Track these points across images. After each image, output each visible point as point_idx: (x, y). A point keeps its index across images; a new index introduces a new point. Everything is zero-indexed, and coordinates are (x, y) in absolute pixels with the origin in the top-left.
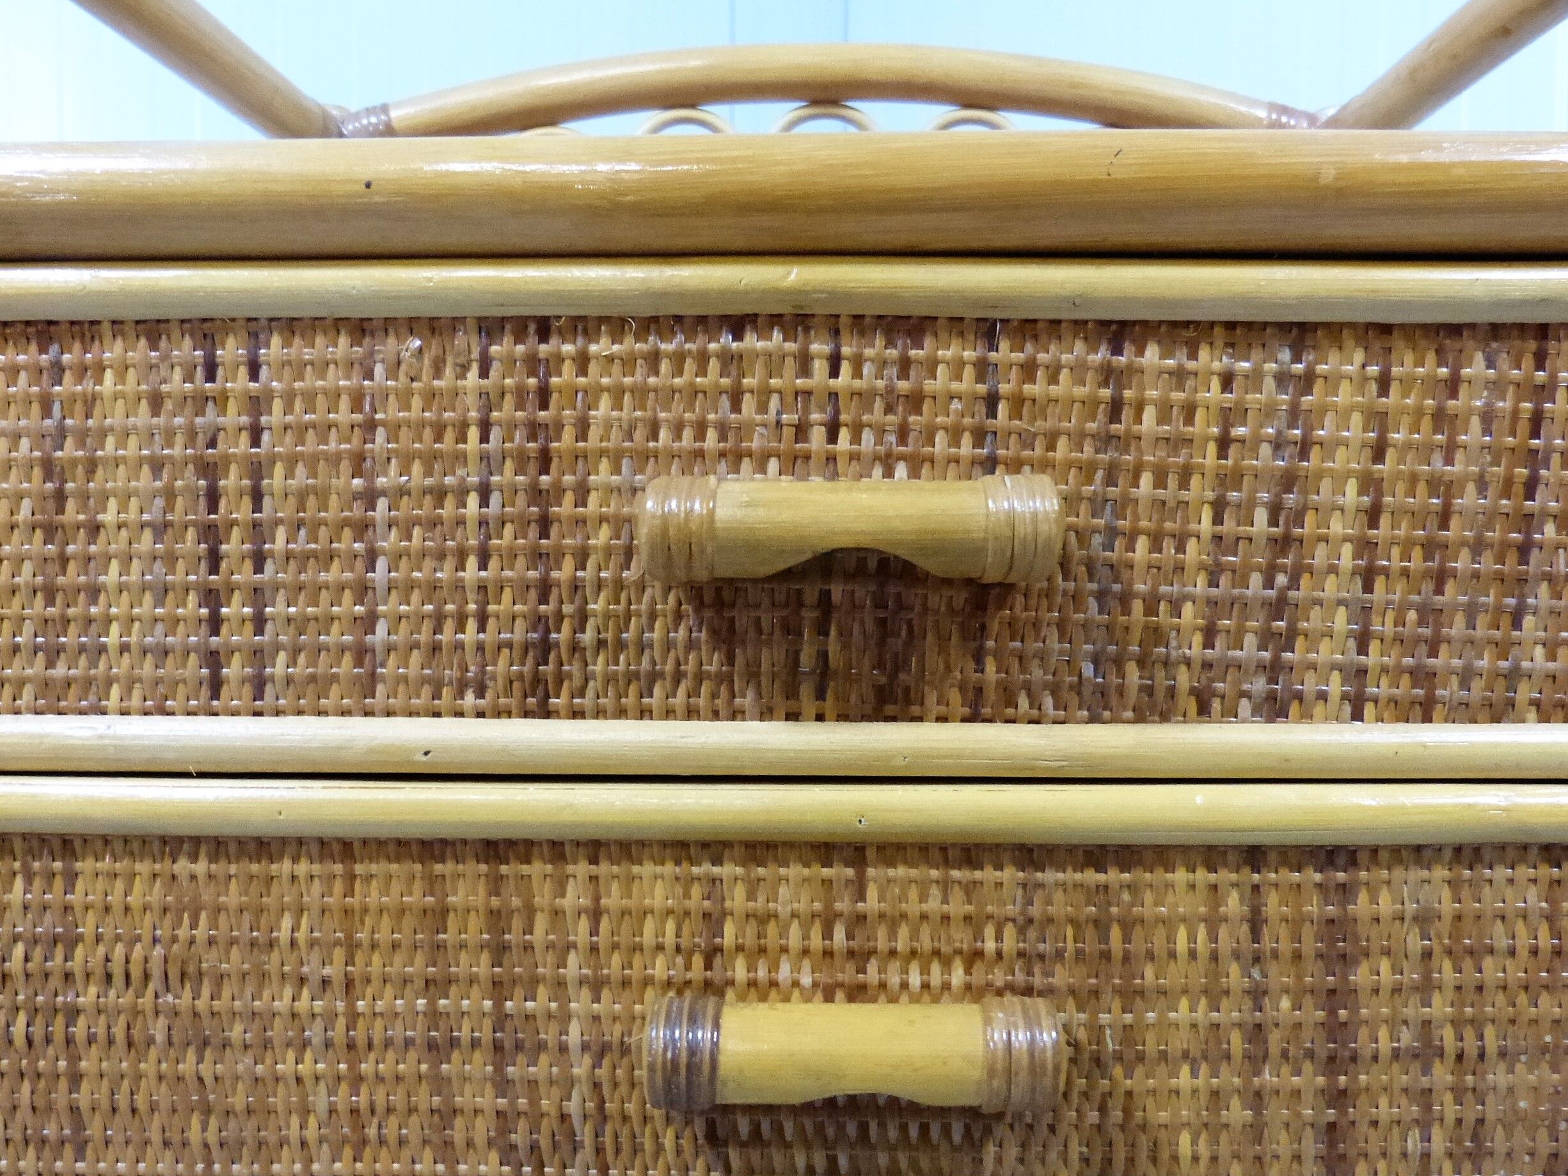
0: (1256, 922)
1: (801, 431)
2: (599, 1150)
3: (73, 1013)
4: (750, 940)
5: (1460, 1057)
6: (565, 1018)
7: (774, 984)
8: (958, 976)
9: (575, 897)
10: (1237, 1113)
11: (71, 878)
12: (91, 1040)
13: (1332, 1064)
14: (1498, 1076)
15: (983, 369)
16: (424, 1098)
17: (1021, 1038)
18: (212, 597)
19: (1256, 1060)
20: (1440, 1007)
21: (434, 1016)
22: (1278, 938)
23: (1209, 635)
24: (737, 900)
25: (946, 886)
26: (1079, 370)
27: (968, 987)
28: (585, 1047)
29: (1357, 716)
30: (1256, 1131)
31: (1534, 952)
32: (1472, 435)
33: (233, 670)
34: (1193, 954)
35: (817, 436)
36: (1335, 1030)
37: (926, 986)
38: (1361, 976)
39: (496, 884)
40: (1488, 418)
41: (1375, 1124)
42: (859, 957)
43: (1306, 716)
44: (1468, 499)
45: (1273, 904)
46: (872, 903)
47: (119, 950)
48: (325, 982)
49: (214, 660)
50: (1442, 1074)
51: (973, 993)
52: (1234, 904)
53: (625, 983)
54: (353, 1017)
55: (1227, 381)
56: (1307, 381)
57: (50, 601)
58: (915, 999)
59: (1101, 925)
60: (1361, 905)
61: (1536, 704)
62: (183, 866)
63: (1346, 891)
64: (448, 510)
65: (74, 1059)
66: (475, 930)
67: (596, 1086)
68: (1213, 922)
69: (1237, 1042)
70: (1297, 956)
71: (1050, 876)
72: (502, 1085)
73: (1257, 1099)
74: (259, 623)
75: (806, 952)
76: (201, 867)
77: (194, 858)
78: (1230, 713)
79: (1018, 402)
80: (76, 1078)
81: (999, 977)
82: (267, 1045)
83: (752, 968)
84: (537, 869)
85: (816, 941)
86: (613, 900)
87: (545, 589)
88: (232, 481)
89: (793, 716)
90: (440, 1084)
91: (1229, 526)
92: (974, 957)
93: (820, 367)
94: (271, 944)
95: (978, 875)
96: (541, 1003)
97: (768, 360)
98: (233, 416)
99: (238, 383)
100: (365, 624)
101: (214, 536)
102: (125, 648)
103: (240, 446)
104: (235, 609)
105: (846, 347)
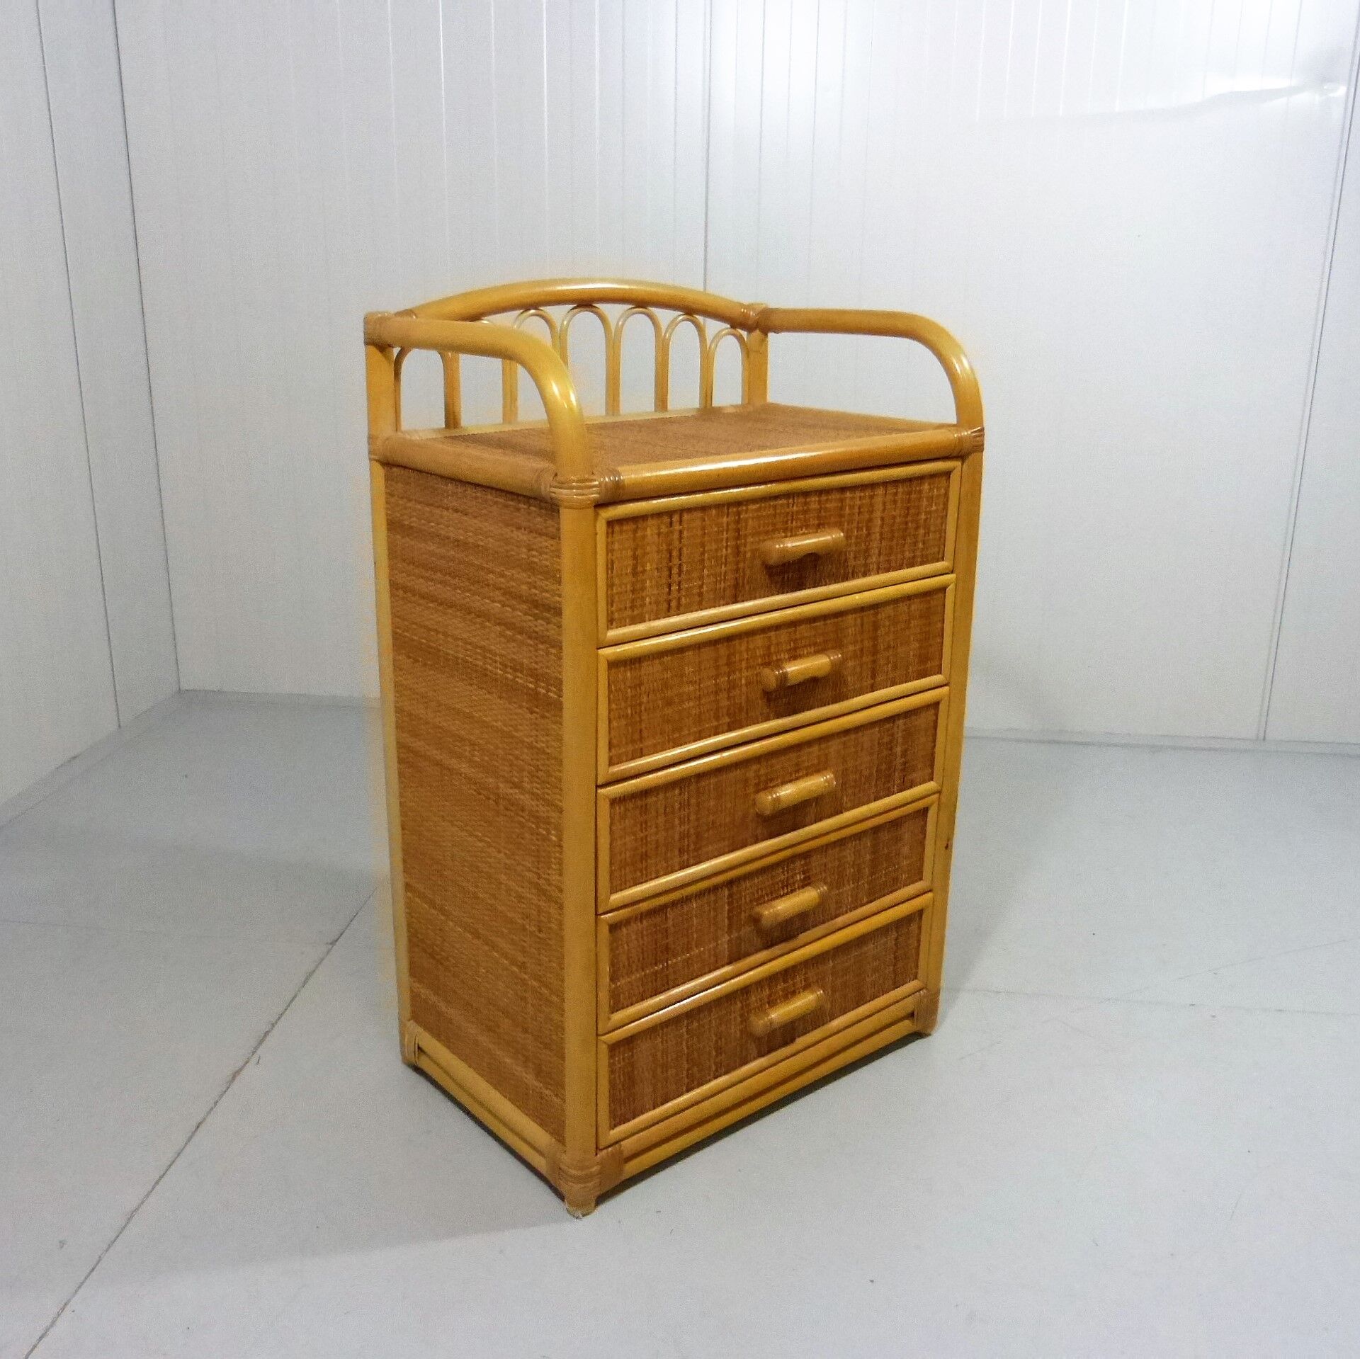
0: (862, 625)
1: (787, 522)
2: (747, 710)
3: (640, 704)
4: (776, 650)
5: (893, 648)
6: (742, 678)
7: (780, 660)
8: (812, 649)
9: (744, 647)
10: (858, 669)
13: (874, 654)
14: (899, 650)
15: (820, 502)
18: (669, 586)
19: (861, 656)
20: (891, 636)
21: (716, 684)
22: (865, 627)
23: (855, 559)
24: (773, 640)
26: (835, 499)
28: (745, 684)
29: (878, 573)
30: (861, 672)
31: (905, 621)
32: (899, 504)
33: (674, 604)
34: (852, 635)
35: (789, 524)
36: (874, 646)
38: (879, 633)
39: (729, 647)
40: (901, 500)
41: (880, 666)
42: (795, 649)
44: (898, 520)
45: (865, 619)
48: (695, 682)
49: (669, 602)
50: (891, 652)
52: (859, 621)
54: (700, 689)
55: (861, 498)
56: (872, 497)
57: (633, 593)
59: (836, 632)
60: (879, 617)
61: (906, 564)
62: (666, 659)
63: (877, 614)
64: (719, 553)
65: (641, 716)
66: (725, 660)
67: (747, 693)
68: (855, 626)
69: (858, 653)
70: (869, 631)
71: (828, 622)
72: (729, 698)
73: (861, 665)
74: (679, 589)
75: (786, 650)
76: (669, 658)
77: (667, 656)
78: (858, 576)
80: (641, 722)
81: (820, 648)
82: (682, 701)
83: (777, 657)
85: (788, 647)
86: (751, 645)
87: (737, 570)
88: (675, 553)
90: (717, 701)
93: (791, 505)
94: (684, 674)
95: (816, 624)
96: (737, 675)
97: (782, 505)
98: (676, 536)
99: (677, 527)
100: (701, 587)
101: (670, 569)
102: (650, 603)
103: (676, 543)
104: (674, 588)
105: (795, 501)
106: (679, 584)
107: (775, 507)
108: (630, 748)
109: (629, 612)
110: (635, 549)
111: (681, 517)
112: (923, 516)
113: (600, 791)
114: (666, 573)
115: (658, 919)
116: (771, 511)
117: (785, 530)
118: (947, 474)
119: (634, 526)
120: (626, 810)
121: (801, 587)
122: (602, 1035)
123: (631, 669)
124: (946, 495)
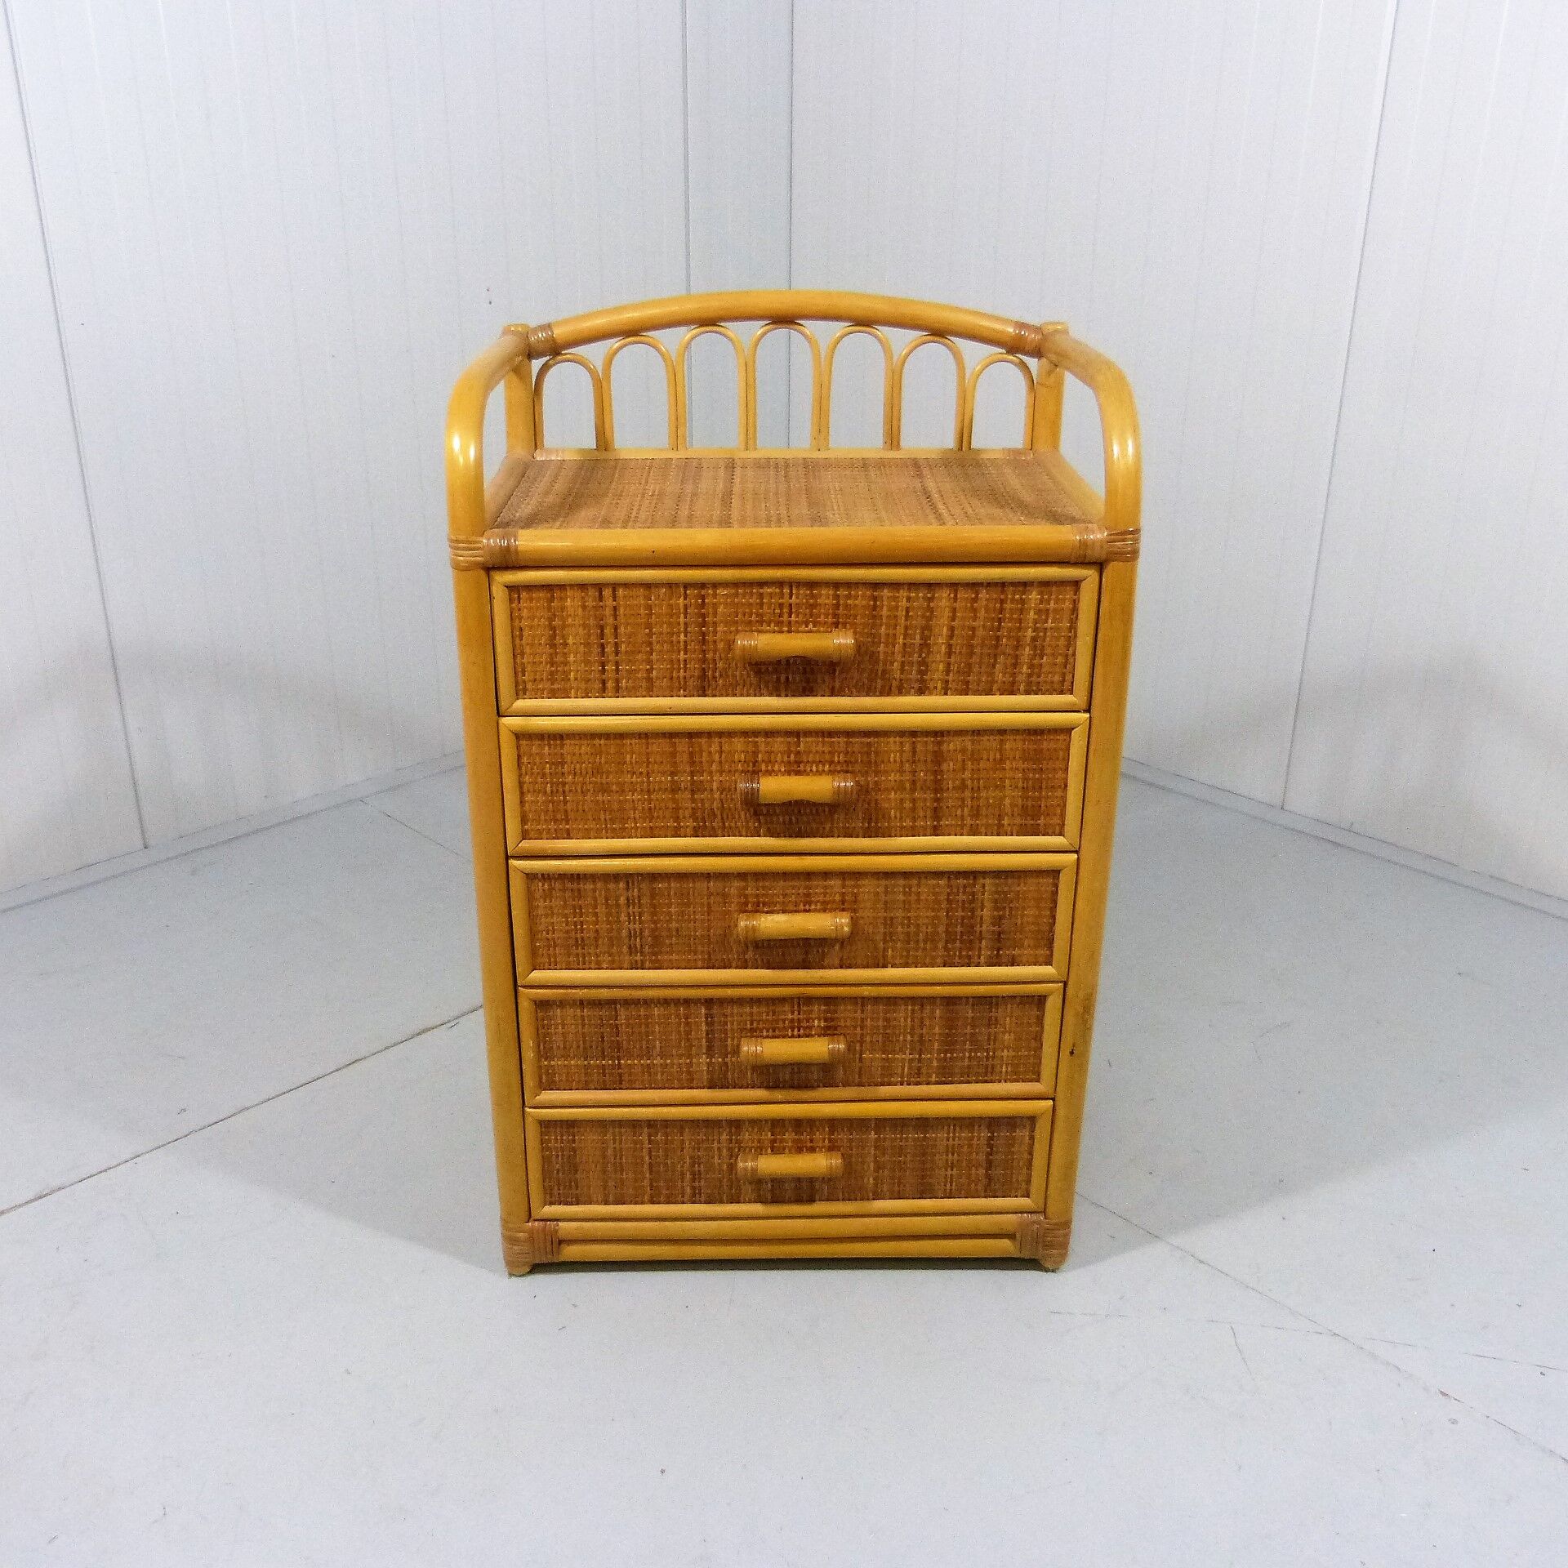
0: (914, 752)
1: (781, 615)
2: (722, 818)
3: (564, 784)
4: (766, 759)
5: (972, 789)
6: (712, 781)
7: (773, 771)
8: (827, 767)
9: (715, 748)
10: (908, 805)
11: (562, 746)
12: (571, 791)
13: (936, 791)
14: (983, 794)
15: (837, 597)
16: (671, 805)
17: (843, 784)
18: (603, 665)
19: (913, 790)
20: (967, 774)
21: (673, 781)
22: (920, 756)
23: (902, 671)
24: (762, 747)
25: (824, 743)
26: (863, 596)
27: (830, 771)
28: (718, 789)
29: (946, 694)
30: (914, 809)
31: (995, 759)
32: (982, 613)
33: (610, 685)
34: (895, 761)
35: (785, 617)
36: (936, 781)
37: (817, 771)
38: (944, 767)
39: (691, 745)
40: (987, 610)
41: (947, 807)
42: (798, 763)
43: (931, 694)
44: (980, 632)
45: (919, 747)
46: (802, 747)
47: (578, 766)
48: (641, 773)
49: (604, 682)
50: (968, 794)
51: (831, 772)
52: (907, 747)
53: (730, 771)
54: (649, 783)
55: (909, 599)
56: (931, 600)
57: (552, 666)
58: (815, 775)
59: (868, 754)
60: (945, 747)
61: (999, 690)
62: (597, 742)
63: (940, 743)
64: (674, 638)
65: (565, 797)
66: (686, 757)
67: (721, 800)
68: (902, 752)
69: (908, 785)
70: (926, 761)
71: (853, 740)
72: (693, 800)
73: (914, 801)
74: (617, 670)
75: (783, 762)
76: (602, 742)
77: (600, 739)
78: (908, 694)
79: (847, 606)
80: (565, 802)
81: (839, 768)
82: (623, 791)
83: (767, 767)
84: (703, 741)
85: (786, 759)
86: (726, 748)
87: (704, 660)
88: (608, 631)
89: (779, 696)
90: (675, 801)
91: (908, 641)
92: (831, 763)
93: (787, 596)
94: (625, 763)
95: (833, 740)
96: (705, 777)
97: (771, 594)
98: (608, 612)
99: (609, 602)
100: (650, 671)
101: (603, 647)
102: (576, 679)
103: (610, 620)
104: (610, 667)
105: (794, 591)
106: (617, 664)
107: (761, 596)
108: (552, 826)
109: (548, 685)
110: (551, 620)
111: (614, 590)
112: (1030, 633)
113: (512, 862)
114: (596, 650)
115: (604, 1013)
116: (754, 600)
117: (779, 623)
118: (1076, 584)
119: (549, 595)
120: (551, 889)
121: (808, 691)
122: (530, 1107)
123: (549, 745)
124: (1075, 610)
